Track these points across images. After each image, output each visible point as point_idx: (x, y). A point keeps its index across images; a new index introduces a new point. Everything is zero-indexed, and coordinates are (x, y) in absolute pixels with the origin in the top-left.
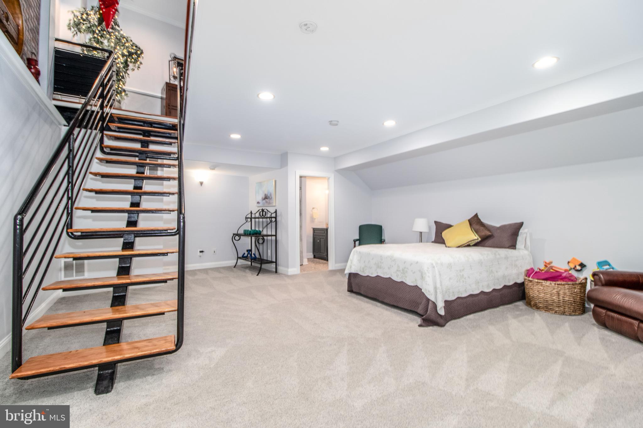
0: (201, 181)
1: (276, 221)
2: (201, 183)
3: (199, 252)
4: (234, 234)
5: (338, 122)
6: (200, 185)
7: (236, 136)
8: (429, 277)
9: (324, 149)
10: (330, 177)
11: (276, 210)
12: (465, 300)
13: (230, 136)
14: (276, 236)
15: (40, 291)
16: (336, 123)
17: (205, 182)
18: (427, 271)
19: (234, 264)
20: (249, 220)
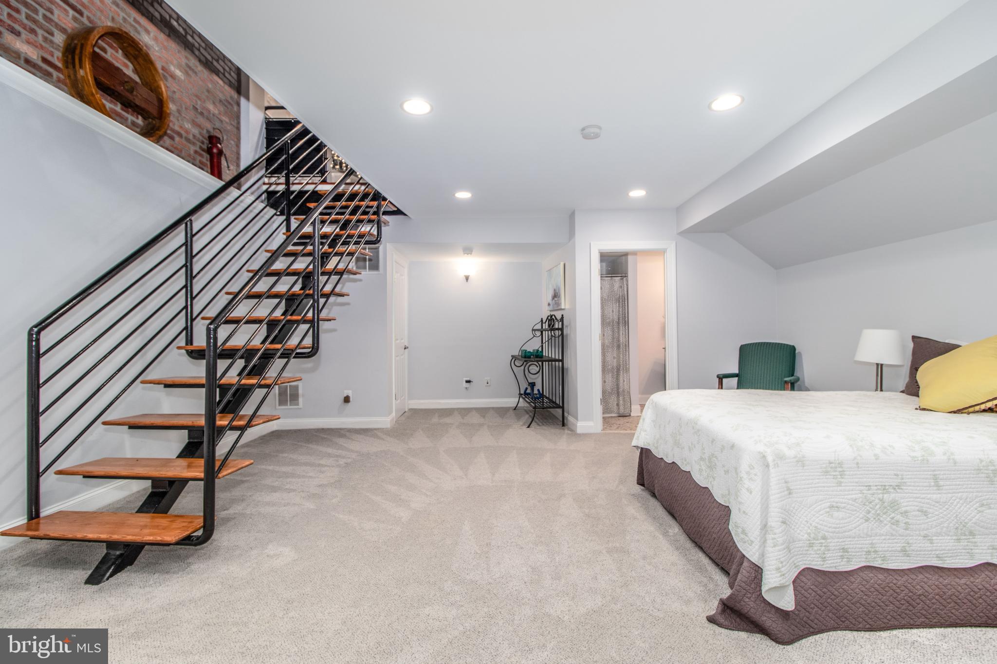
0: (467, 274)
1: (562, 334)
2: (467, 278)
3: (465, 382)
4: (513, 357)
5: (600, 128)
6: (466, 280)
7: (463, 195)
8: (750, 491)
9: (638, 193)
10: (666, 249)
11: (562, 315)
12: (901, 581)
13: (454, 195)
14: (562, 361)
15: (98, 427)
16: (597, 130)
17: (472, 274)
18: (748, 473)
19: (515, 406)
20: (538, 333)
